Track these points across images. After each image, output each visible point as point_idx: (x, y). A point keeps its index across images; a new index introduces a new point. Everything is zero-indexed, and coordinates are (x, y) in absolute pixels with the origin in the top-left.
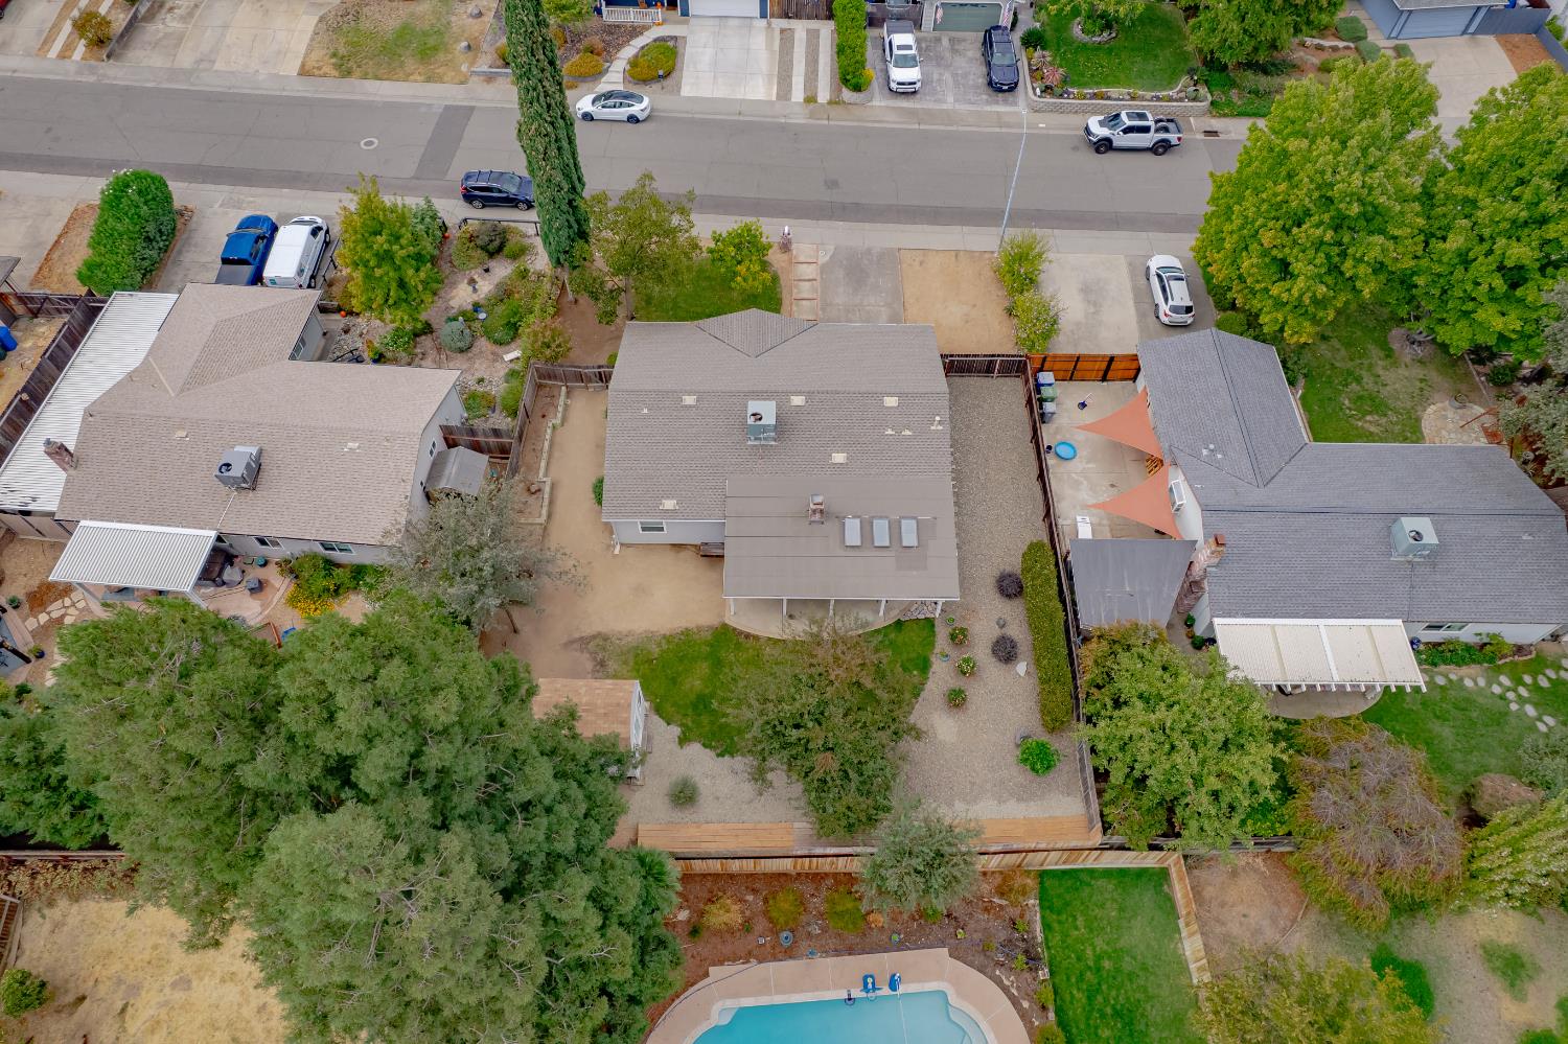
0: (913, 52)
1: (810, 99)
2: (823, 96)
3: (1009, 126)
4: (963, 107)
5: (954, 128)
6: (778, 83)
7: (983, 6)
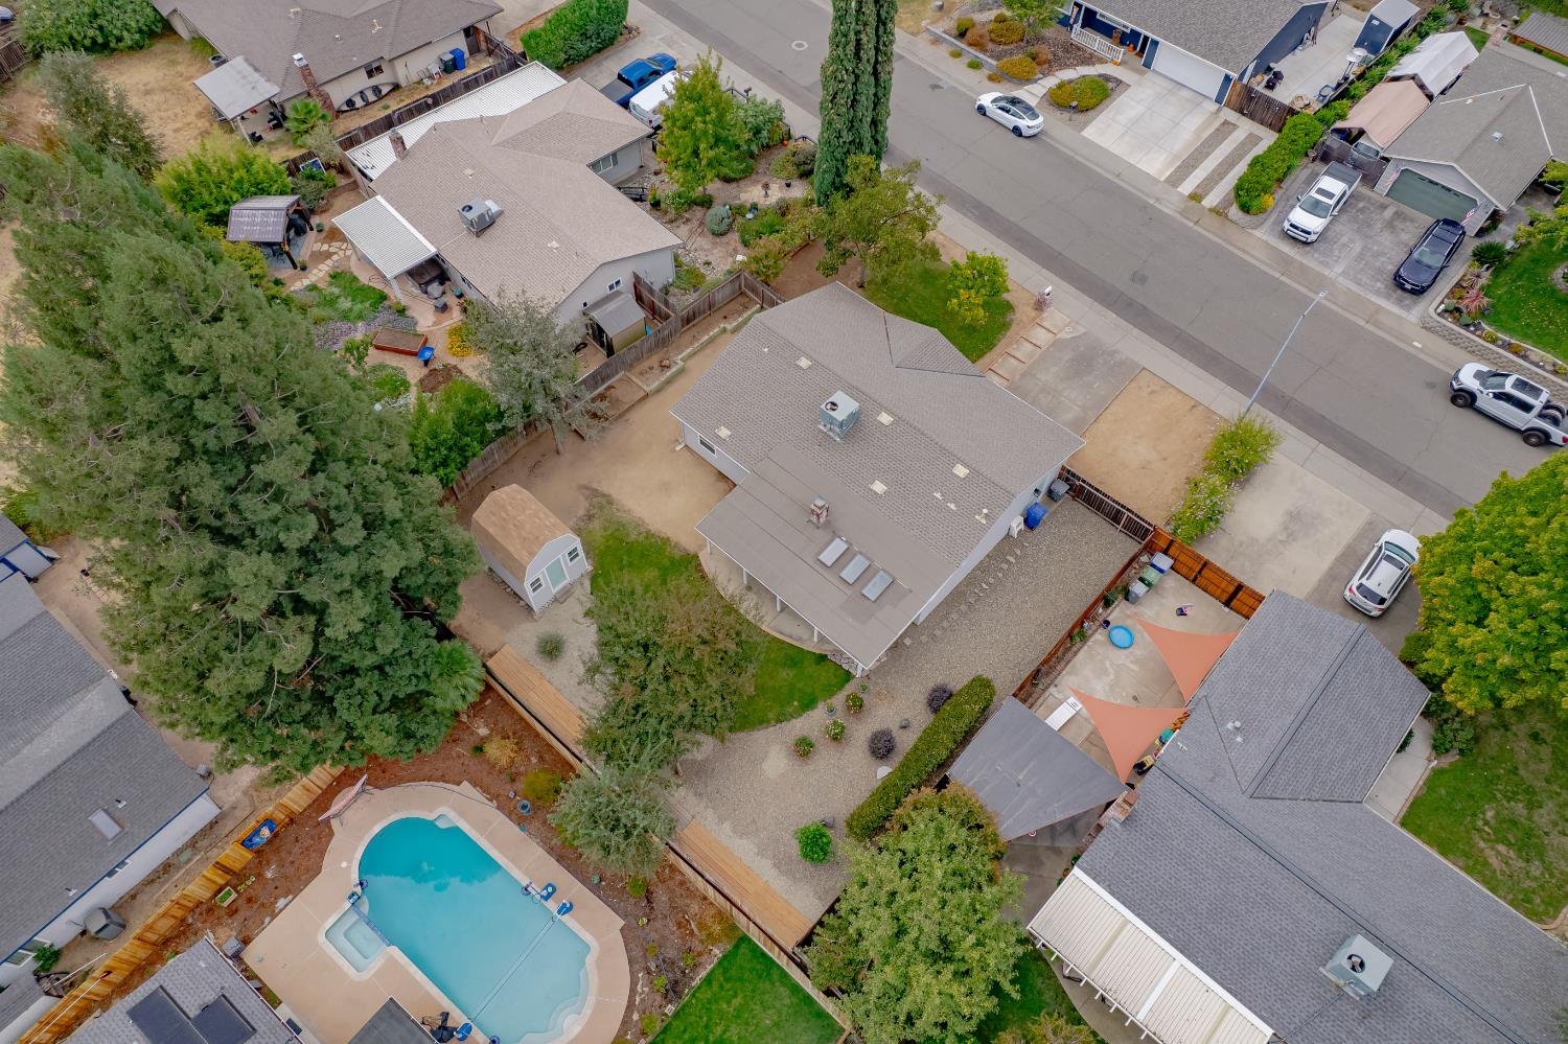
0: (1331, 202)
1: (1196, 197)
2: (1211, 201)
3: (1377, 324)
4: (1347, 283)
6: (1179, 167)
7: (1457, 194)
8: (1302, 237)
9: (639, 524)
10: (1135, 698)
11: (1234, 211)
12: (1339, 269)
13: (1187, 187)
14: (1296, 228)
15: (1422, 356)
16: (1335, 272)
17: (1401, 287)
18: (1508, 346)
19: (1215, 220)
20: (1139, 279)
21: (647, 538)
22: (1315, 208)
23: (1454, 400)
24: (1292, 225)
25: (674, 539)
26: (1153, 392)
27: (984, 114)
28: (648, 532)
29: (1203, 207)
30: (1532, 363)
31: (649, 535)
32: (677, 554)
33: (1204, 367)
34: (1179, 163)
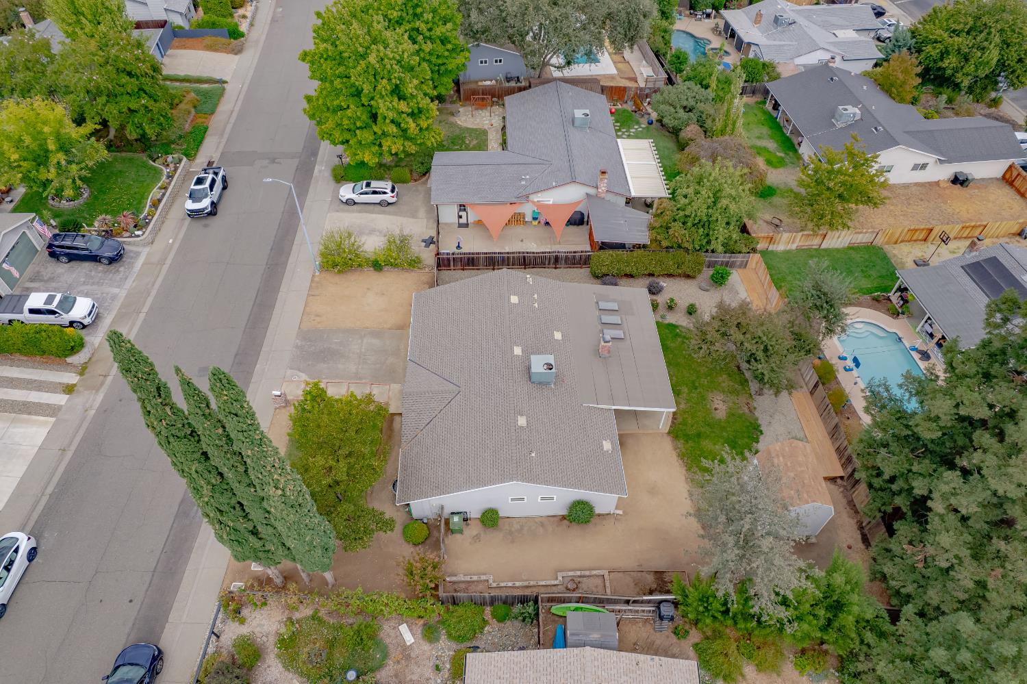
0: (58, 297)
1: (69, 389)
2: (71, 378)
4: (129, 284)
5: (154, 293)
11: (79, 359)
12: (116, 290)
13: (61, 399)
14: (91, 312)
15: (181, 236)
16: (122, 293)
18: (155, 206)
19: (95, 370)
22: (68, 304)
25: (674, 454)
26: (318, 316)
28: (689, 471)
29: (79, 380)
30: (163, 196)
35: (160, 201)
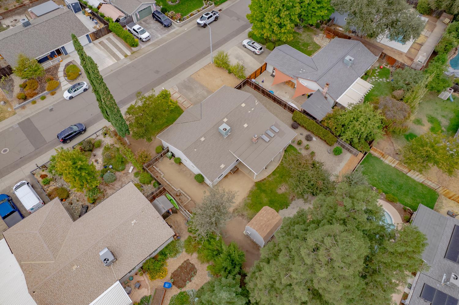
0: (142, 28)
1: (126, 56)
2: (129, 53)
6: (113, 57)
7: (146, 8)
8: (148, 38)
9: (245, 200)
10: (286, 93)
11: (134, 49)
12: (159, 36)
13: (122, 57)
14: (147, 38)
15: (190, 29)
16: (160, 37)
17: (169, 26)
18: (191, 16)
19: (135, 55)
20: (157, 72)
21: (250, 197)
22: (143, 32)
23: (205, 27)
24: (146, 38)
25: (250, 189)
26: (198, 75)
27: (73, 97)
28: (248, 197)
29: (130, 55)
30: (196, 14)
31: (249, 196)
32: (255, 188)
33: (190, 65)
34: (112, 57)
35: (194, 15)
